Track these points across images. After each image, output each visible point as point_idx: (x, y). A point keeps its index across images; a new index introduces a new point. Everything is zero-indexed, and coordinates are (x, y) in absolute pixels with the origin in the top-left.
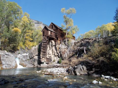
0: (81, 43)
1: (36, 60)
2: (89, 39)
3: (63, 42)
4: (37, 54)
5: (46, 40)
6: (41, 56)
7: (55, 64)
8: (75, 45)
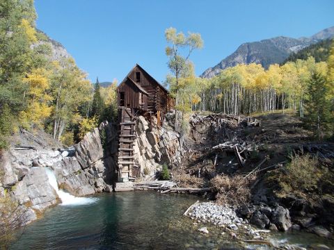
1: (102, 172)
3: (165, 120)
4: (101, 154)
5: (131, 117)
6: (120, 162)
7: (149, 180)
8: (194, 128)
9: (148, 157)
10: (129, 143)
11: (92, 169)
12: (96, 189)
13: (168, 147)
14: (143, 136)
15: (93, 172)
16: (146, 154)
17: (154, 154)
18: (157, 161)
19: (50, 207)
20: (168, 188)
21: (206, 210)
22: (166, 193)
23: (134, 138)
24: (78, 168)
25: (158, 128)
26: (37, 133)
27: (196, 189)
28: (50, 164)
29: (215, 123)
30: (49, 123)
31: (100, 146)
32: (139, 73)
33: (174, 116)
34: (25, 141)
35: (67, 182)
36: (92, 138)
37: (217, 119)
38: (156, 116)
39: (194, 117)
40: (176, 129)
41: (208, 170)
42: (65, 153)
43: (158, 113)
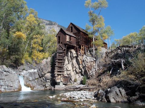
0: (116, 53)
2: (130, 47)
3: (88, 52)
4: (50, 70)
5: (62, 49)
6: (56, 73)
7: (76, 85)
8: (107, 55)
12: (45, 88)
14: (74, 61)
16: (76, 71)
17: (80, 71)
20: (80, 88)
24: (37, 76)
25: (82, 56)
26: (35, 65)
29: (120, 51)
31: (50, 66)
32: (72, 27)
35: (31, 83)
36: (46, 62)
37: (122, 48)
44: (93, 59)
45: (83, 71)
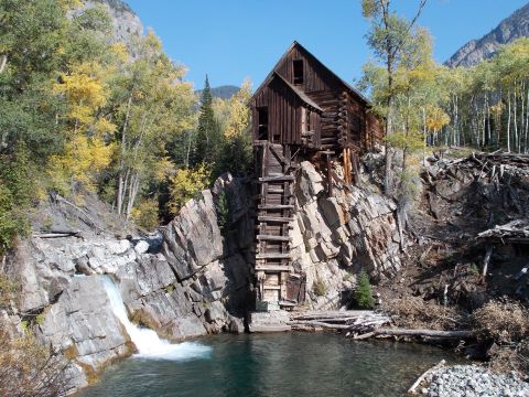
0: (467, 181)
1: (220, 289)
4: (219, 248)
5: (283, 164)
6: (261, 267)
7: (324, 308)
8: (432, 189)
9: (322, 256)
10: (281, 224)
11: (198, 282)
12: (209, 326)
13: (369, 232)
14: (312, 208)
15: (201, 287)
16: (318, 249)
17: (337, 250)
18: (343, 265)
19: (113, 361)
20: (370, 329)
21: (462, 384)
22: (366, 340)
23: (290, 212)
24: (169, 278)
25: (347, 190)
26: (83, 203)
27: (439, 332)
28: (111, 270)
29: (483, 175)
30: (107, 181)
31: (216, 230)
32: (301, 63)
33: (384, 161)
34: (60, 219)
35: (148, 308)
36: (197, 212)
37: (490, 165)
38: (341, 160)
39: (432, 162)
40: (389, 192)
41: (468, 288)
42: (143, 246)
43: (346, 154)
44: (389, 207)
45: (351, 253)
